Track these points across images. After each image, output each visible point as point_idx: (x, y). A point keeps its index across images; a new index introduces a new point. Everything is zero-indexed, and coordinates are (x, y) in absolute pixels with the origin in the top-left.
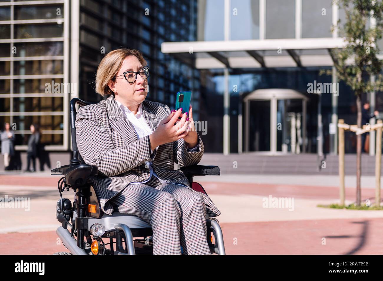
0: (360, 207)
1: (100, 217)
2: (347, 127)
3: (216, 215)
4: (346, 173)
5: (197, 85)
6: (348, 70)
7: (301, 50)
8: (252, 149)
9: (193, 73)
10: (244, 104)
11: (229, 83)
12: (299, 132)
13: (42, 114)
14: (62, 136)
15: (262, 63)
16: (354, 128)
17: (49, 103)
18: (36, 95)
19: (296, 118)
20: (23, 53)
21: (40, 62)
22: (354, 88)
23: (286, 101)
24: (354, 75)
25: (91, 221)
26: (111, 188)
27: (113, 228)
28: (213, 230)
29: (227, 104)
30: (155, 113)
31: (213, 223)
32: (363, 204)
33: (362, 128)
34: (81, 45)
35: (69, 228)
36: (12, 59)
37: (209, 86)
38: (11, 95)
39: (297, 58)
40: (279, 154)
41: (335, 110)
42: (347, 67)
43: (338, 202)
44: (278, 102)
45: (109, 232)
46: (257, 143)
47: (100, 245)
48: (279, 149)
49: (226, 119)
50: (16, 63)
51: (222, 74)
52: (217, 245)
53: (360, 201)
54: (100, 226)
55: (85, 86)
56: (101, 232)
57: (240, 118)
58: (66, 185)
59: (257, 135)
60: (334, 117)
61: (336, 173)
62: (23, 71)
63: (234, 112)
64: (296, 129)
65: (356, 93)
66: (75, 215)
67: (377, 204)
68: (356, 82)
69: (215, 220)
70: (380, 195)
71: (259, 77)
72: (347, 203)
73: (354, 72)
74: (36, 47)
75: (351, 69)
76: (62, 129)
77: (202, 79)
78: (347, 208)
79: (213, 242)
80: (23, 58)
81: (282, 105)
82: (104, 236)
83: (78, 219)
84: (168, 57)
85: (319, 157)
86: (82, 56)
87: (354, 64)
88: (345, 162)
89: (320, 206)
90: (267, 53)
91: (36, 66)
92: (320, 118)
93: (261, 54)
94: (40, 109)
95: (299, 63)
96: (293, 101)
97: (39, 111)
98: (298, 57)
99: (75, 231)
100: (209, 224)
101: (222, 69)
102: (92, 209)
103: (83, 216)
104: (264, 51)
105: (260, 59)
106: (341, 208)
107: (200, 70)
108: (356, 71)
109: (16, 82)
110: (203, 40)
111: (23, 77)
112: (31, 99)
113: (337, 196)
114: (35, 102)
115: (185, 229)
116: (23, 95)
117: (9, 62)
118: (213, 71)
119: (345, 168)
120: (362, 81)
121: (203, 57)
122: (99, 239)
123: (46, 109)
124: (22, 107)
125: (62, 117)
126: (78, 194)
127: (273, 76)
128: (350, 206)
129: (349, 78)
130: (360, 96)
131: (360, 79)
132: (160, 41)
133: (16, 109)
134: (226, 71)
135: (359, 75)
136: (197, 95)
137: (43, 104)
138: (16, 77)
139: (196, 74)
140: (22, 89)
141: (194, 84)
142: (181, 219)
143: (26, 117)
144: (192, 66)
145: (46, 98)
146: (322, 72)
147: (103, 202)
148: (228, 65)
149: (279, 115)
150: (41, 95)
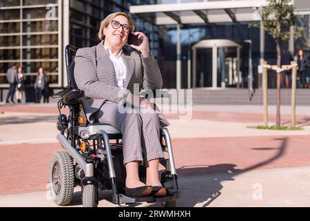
0: (279, 128)
1: (87, 126)
2: (269, 66)
3: (167, 126)
4: (269, 103)
5: (156, 37)
6: (270, 23)
7: (236, 9)
8: (198, 85)
9: (153, 28)
10: (192, 51)
11: (181, 36)
12: (235, 72)
13: (42, 60)
14: (57, 76)
15: (206, 20)
16: (274, 68)
17: (48, 52)
18: (38, 47)
19: (233, 61)
20: (29, 16)
21: (41, 22)
22: (274, 37)
23: (224, 48)
24: (275, 27)
25: (80, 129)
26: (93, 106)
27: (95, 133)
28: (164, 136)
29: (179, 51)
30: (129, 55)
31: (164, 130)
32: (281, 126)
33: (281, 67)
34: (71, 9)
35: (66, 135)
36: (21, 20)
37: (165, 38)
38: (21, 47)
39: (232, 16)
40: (219, 89)
41: (262, 55)
42: (269, 21)
43: (263, 124)
44: (218, 49)
45: (93, 136)
46: (202, 81)
47: (86, 145)
48: (219, 85)
49: (179, 63)
50: (24, 23)
51: (175, 29)
52: (166, 146)
53: (280, 124)
54: (86, 132)
55: (74, 39)
56: (87, 136)
57: (189, 62)
58: (63, 104)
59: (202, 75)
60: (262, 60)
61: (261, 103)
62: (29, 29)
63: (185, 58)
64: (233, 70)
65: (276, 41)
66: (70, 125)
67: (293, 126)
68: (276, 32)
69: (166, 129)
70: (295, 119)
71: (204, 30)
72: (270, 124)
73: (274, 24)
74: (39, 11)
75: (272, 23)
76: (57, 72)
77: (161, 33)
78: (269, 129)
79: (164, 144)
80: (29, 20)
81: (221, 51)
82: (89, 139)
83: (71, 128)
84: (134, 16)
85: (249, 91)
86: (71, 17)
87: (275, 19)
88: (268, 95)
89: (248, 127)
90: (209, 12)
91: (38, 25)
92: (250, 61)
93: (205, 13)
94: (42, 57)
95: (234, 19)
96: (229, 48)
97: (41, 58)
98: (234, 14)
99: (70, 136)
100: (161, 131)
101: (176, 25)
102: (81, 120)
103: (75, 125)
104: (207, 10)
105: (204, 17)
106: (265, 128)
107: (158, 26)
108: (276, 24)
109: (24, 37)
110: (161, 3)
111: (29, 33)
112: (35, 49)
113: (262, 120)
114: (38, 52)
115: (145, 134)
116: (29, 47)
117: (19, 23)
118: (168, 27)
119: (267, 99)
120: (281, 31)
121: (161, 16)
122: (86, 140)
123: (46, 57)
124: (29, 55)
125: (57, 62)
126: (71, 110)
127: (214, 29)
128: (272, 127)
129: (271, 29)
130: (280, 43)
131: (279, 30)
132: (129, 4)
133: (25, 57)
134: (178, 26)
135: (278, 27)
136: (157, 45)
137: (43, 53)
138: (24, 34)
139: (156, 29)
140: (29, 42)
141: (154, 36)
142: (142, 127)
143: (31, 62)
144: (153, 23)
145: (46, 49)
146: (250, 25)
147: (88, 115)
148: (179, 22)
149: (219, 59)
150: (43, 47)
